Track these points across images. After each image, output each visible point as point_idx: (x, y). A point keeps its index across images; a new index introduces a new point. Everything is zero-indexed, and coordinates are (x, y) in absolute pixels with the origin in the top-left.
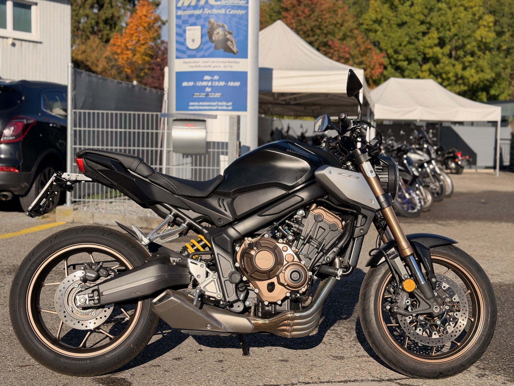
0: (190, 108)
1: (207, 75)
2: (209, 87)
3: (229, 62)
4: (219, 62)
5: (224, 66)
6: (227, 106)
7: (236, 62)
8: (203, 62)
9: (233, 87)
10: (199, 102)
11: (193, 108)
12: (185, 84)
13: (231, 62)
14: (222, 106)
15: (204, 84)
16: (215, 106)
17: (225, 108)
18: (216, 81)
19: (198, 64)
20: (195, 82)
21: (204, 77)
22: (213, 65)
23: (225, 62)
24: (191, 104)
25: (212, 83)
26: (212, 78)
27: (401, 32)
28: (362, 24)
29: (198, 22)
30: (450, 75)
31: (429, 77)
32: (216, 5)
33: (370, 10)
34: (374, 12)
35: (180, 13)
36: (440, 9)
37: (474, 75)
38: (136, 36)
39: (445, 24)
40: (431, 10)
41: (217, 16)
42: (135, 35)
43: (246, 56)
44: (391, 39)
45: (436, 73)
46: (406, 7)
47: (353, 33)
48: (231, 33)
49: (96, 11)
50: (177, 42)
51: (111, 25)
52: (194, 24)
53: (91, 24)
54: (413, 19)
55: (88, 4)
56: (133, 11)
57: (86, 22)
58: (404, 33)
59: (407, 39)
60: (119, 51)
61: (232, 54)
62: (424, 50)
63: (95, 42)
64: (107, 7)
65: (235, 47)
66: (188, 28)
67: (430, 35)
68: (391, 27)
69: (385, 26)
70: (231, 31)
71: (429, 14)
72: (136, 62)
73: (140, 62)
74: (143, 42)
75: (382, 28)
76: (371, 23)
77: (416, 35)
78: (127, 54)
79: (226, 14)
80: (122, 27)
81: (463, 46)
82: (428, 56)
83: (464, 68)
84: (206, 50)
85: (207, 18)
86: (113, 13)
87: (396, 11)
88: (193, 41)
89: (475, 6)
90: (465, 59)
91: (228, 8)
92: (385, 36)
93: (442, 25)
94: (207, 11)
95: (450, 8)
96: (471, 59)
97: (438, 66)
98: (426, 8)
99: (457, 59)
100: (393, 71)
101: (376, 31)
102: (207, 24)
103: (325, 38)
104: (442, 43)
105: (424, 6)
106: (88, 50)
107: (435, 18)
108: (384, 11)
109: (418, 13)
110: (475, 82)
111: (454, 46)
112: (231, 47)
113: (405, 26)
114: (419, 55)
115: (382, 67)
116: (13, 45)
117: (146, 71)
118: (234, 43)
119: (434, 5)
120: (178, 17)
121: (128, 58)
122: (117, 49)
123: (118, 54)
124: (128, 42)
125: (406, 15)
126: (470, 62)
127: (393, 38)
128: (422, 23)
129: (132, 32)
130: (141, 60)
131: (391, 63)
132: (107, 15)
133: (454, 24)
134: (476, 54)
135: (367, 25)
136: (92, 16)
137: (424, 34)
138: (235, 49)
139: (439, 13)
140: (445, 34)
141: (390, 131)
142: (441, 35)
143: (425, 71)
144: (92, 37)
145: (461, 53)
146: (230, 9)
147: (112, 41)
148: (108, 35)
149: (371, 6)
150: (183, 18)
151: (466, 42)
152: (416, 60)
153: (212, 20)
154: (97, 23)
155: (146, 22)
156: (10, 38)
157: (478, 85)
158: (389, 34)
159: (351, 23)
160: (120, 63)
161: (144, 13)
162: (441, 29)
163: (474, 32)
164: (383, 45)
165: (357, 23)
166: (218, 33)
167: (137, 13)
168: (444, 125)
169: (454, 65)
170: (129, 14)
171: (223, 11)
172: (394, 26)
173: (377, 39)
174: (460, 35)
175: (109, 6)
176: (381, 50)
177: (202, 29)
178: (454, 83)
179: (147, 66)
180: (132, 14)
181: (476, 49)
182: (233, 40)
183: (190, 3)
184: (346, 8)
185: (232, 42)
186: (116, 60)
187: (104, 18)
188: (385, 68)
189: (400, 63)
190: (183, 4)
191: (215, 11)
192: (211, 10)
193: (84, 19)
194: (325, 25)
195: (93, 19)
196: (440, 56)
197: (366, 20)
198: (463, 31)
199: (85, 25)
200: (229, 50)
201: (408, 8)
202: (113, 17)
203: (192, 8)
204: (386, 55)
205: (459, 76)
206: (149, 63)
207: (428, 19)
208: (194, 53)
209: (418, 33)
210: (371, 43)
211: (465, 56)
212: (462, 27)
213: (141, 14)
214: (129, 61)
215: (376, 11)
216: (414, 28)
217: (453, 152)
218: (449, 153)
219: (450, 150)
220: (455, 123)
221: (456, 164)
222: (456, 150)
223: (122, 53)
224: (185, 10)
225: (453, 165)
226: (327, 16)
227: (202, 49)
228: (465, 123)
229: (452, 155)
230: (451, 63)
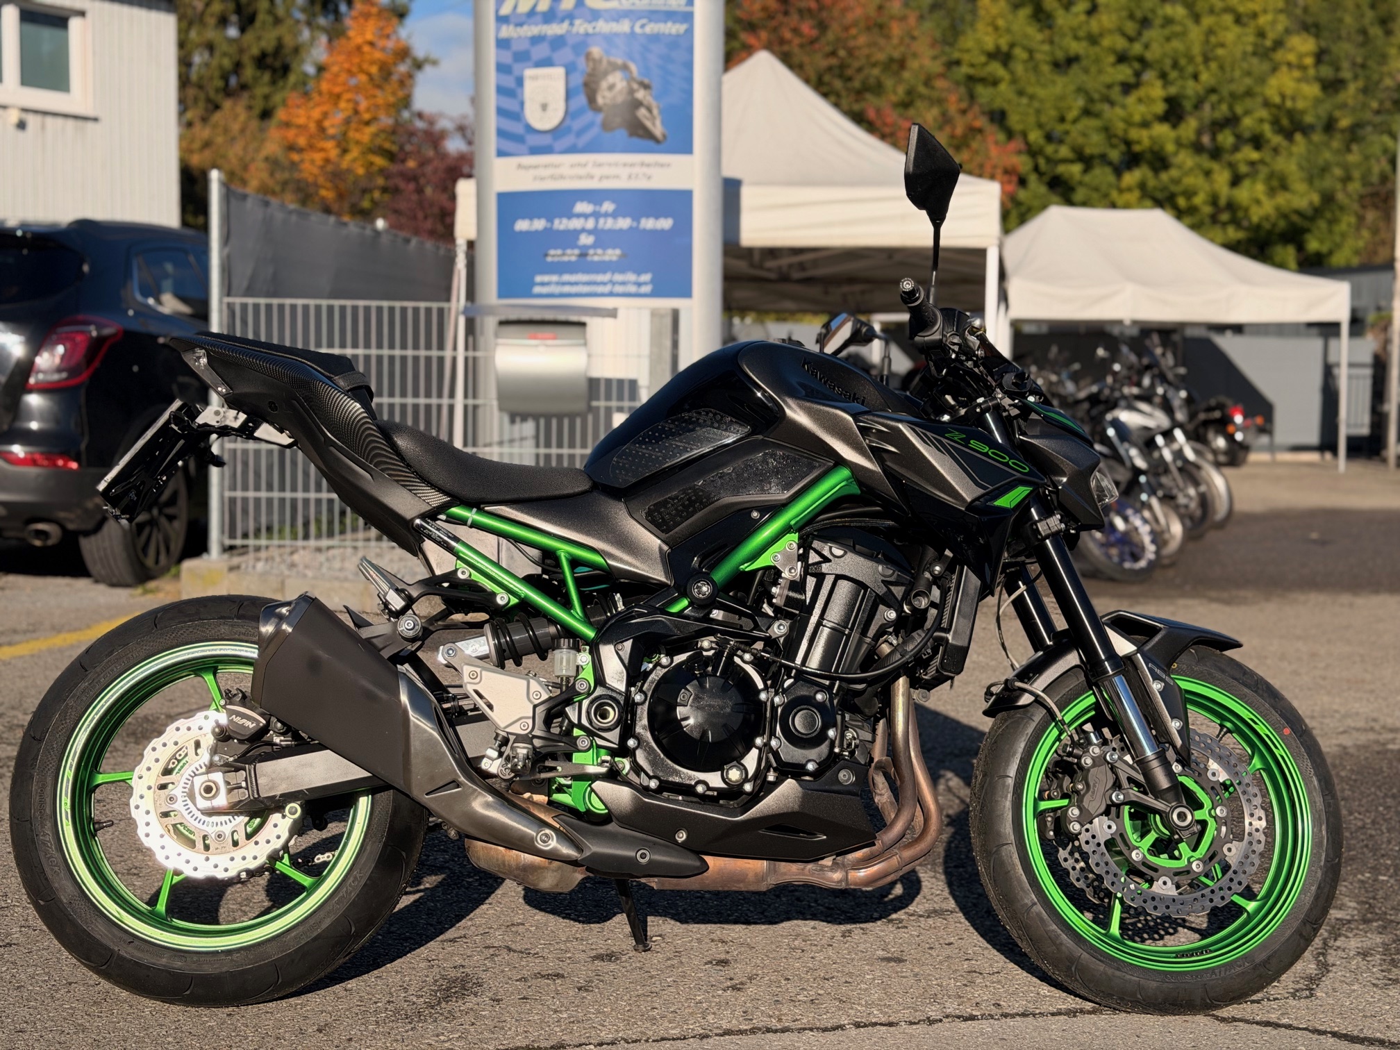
0: (537, 290)
1: (582, 200)
2: (590, 232)
3: (642, 164)
4: (616, 165)
5: (630, 177)
6: (639, 284)
7: (662, 165)
8: (572, 166)
9: (654, 232)
10: (561, 274)
11: (545, 290)
12: (522, 225)
13: (648, 165)
14: (623, 283)
15: (575, 224)
16: (604, 284)
17: (633, 289)
18: (606, 215)
19: (557, 171)
20: (550, 220)
21: (573, 205)
22: (598, 172)
23: (632, 165)
24: (538, 279)
25: (597, 222)
26: (597, 208)
27: (1062, 85)
28: (958, 63)
29: (556, 56)
30: (1198, 200)
31: (1139, 205)
32: (606, 11)
33: (980, 26)
34: (990, 29)
35: (507, 31)
36: (1168, 21)
37: (1263, 198)
38: (349, 101)
39: (1183, 62)
40: (1145, 23)
41: (609, 39)
42: (347, 96)
43: (686, 147)
44: (1036, 104)
45: (1159, 195)
46: (1077, 15)
47: (933, 88)
48: (646, 87)
49: (233, 32)
50: (501, 112)
51: (274, 71)
52: (546, 63)
53: (221, 67)
54: (1097, 49)
55: (212, 15)
56: (336, 33)
57: (207, 65)
58: (1072, 87)
59: (1081, 102)
60: (302, 141)
61: (651, 143)
62: (1126, 131)
63: (236, 117)
64: (264, 23)
65: (658, 123)
66: (529, 73)
67: (1142, 92)
68: (1036, 69)
69: (1019, 68)
70: (646, 81)
71: (1140, 34)
72: (349, 171)
73: (361, 171)
74: (367, 116)
75: (1012, 73)
76: (983, 59)
77: (1104, 91)
78: (322, 150)
79: (633, 33)
80: (306, 75)
81: (1231, 121)
82: (1137, 148)
83: (1236, 181)
84: (580, 133)
85: (581, 45)
86: (279, 39)
87: (1050, 27)
88: (544, 107)
89: (1265, 11)
90: (1239, 156)
91: (639, 18)
92: (1021, 93)
93: (1175, 65)
94: (581, 27)
95: (1197, 18)
96: (1255, 155)
97: (1164, 176)
98: (1131, 16)
99: (1216, 153)
100: (1043, 189)
101: (995, 83)
102: (581, 63)
103: (857, 101)
104: (1174, 112)
105: (1124, 14)
106: (220, 140)
107: (1156, 45)
108: (1016, 27)
109: (1110, 32)
110: (1267, 218)
111: (1207, 120)
112: (648, 124)
113: (1075, 68)
114: (1113, 146)
115: (1015, 179)
116: (21, 125)
117: (377, 195)
118: (655, 112)
119: (1153, 11)
120: (502, 44)
121: (327, 161)
122: (297, 135)
123: (301, 150)
124: (325, 115)
125: (1076, 38)
126: (1252, 164)
127: (1042, 101)
128: (1122, 58)
129: (337, 90)
130: (362, 166)
131: (1036, 169)
132: (263, 44)
133: (1206, 59)
134: (1268, 141)
135: (972, 65)
136: (224, 47)
137: (1127, 88)
138: (658, 129)
139: (1167, 31)
140: (1183, 87)
141: (1054, 350)
142: (1173, 90)
143: (1129, 189)
144: (227, 104)
145: (1226, 138)
146: (644, 21)
147: (281, 114)
148: (266, 97)
149: (982, 12)
150: (516, 47)
151: (1239, 110)
152: (1103, 158)
153: (596, 51)
154: (238, 66)
155: (372, 63)
156: (13, 107)
157: (1274, 225)
158: (1030, 90)
159: (925, 60)
160: (305, 175)
161: (369, 37)
162: (1173, 75)
163: (1262, 80)
164: (1014, 120)
165: (944, 59)
166: (611, 87)
167: (349, 38)
168: (1189, 332)
169: (1208, 173)
170: (323, 39)
171: (624, 26)
172: (1046, 68)
173: (998, 104)
174: (1225, 91)
175: (270, 19)
176: (1010, 134)
177: (567, 74)
178: (1207, 220)
179: (380, 181)
180: (330, 40)
181: (1267, 129)
182: (654, 104)
183: (535, 6)
184: (912, 20)
185: (649, 110)
186: (294, 165)
187: (255, 51)
188: (1022, 182)
189: (1061, 169)
190: (515, 7)
191: (603, 26)
192: (594, 24)
193: (201, 55)
194: (856, 64)
195: (225, 54)
196: (1170, 148)
197: (968, 51)
198: (1232, 81)
199: (203, 71)
200: (641, 132)
201: (1083, 18)
202: (279, 47)
203: (539, 18)
204: (1022, 146)
205: (1223, 201)
206: (382, 171)
207: (1137, 48)
208: (546, 140)
209: (1109, 86)
210: (983, 113)
211: (1236, 148)
212: (1228, 69)
213: (359, 40)
214: (330, 168)
215: (996, 28)
216: (1100, 72)
217: (1220, 407)
218: (1210, 409)
219: (1213, 402)
220: (1221, 328)
221: (1230, 438)
222: (1229, 402)
223: (311, 147)
224: (520, 25)
225: (1221, 442)
226: (862, 40)
227: (569, 130)
228: (1246, 329)
229: (1217, 414)
230: (1199, 166)
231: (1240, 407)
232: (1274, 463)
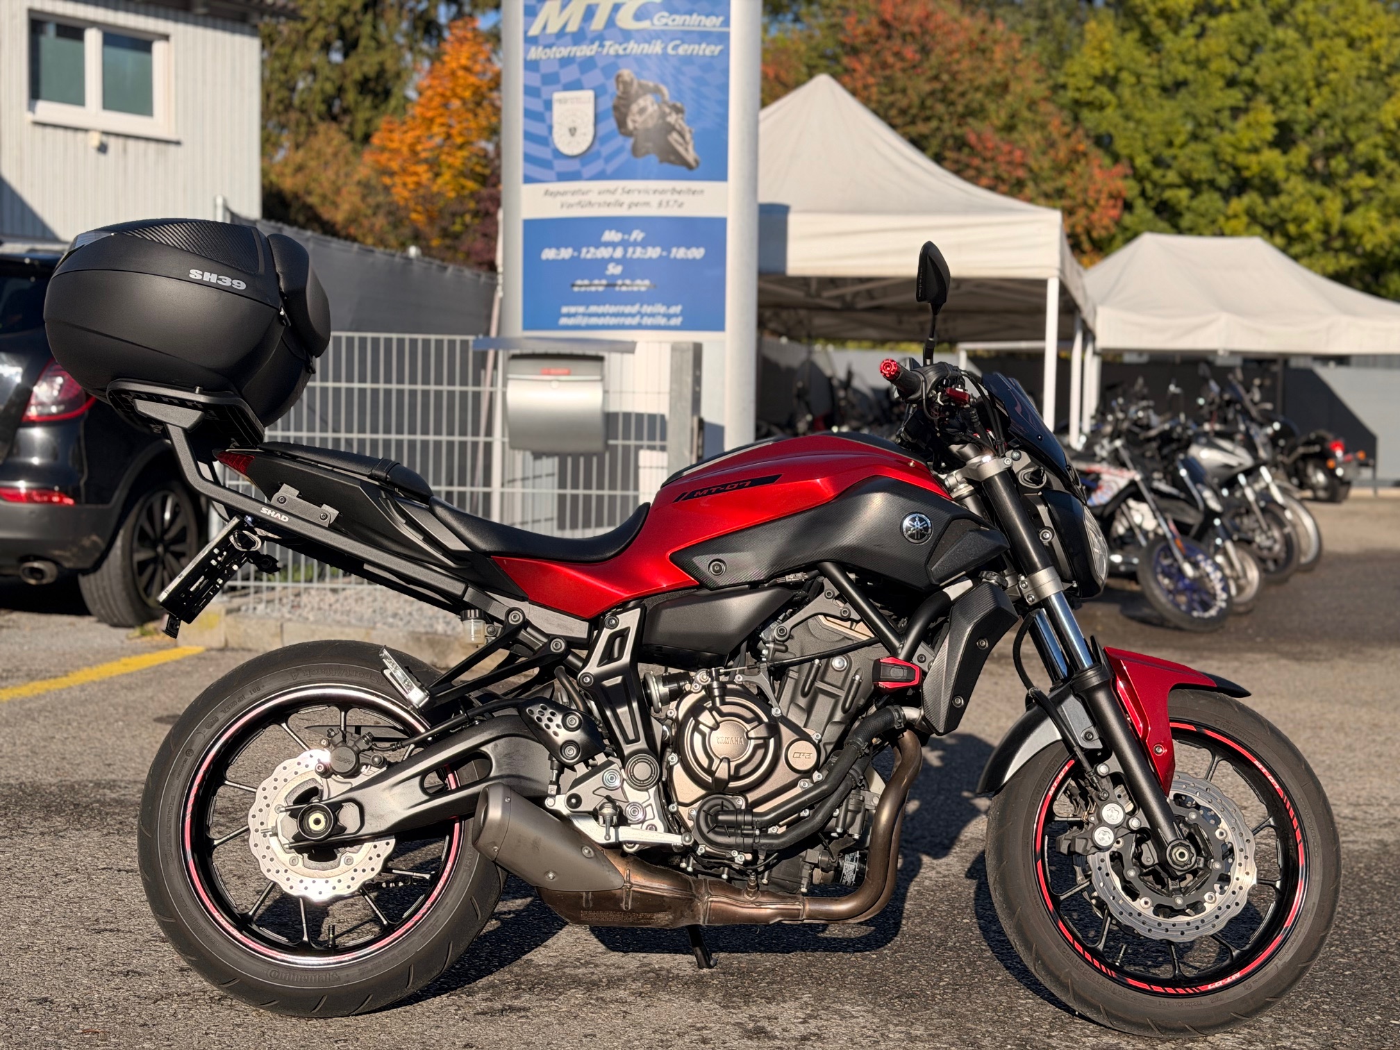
0: (563, 321)
1: (611, 229)
2: (618, 262)
3: (674, 191)
4: (647, 192)
5: (660, 204)
6: (669, 316)
7: (694, 192)
9: (685, 262)
10: (588, 305)
11: (571, 321)
12: (549, 254)
13: (680, 192)
14: (652, 315)
15: (604, 253)
16: (633, 315)
17: (663, 321)
18: (635, 244)
19: (585, 198)
20: (577, 249)
21: (601, 234)
22: (627, 199)
23: (663, 192)
24: (565, 310)
25: (626, 251)
26: (626, 237)
27: (1170, 109)
28: (1064, 87)
29: (586, 79)
30: (1309, 227)
31: (1247, 231)
32: (638, 31)
33: (1086, 49)
34: (1097, 53)
35: (535, 53)
36: (1280, 45)
37: (1377, 225)
38: (442, 125)
39: (1294, 87)
40: (1255, 47)
41: (640, 60)
42: (439, 120)
43: (722, 176)
44: (1143, 129)
45: (1268, 221)
46: (1186, 38)
47: (1036, 112)
48: (678, 111)
49: (336, 57)
50: (528, 136)
51: (376, 95)
52: (575, 86)
54: (1206, 73)
55: (315, 40)
56: (437, 58)
57: (309, 89)
58: (1179, 112)
59: (1189, 126)
60: (395, 165)
61: (684, 169)
62: (1234, 157)
63: (329, 142)
64: (366, 47)
65: (690, 148)
66: (557, 96)
67: (1251, 117)
68: (1143, 93)
69: (1126, 93)
70: (679, 105)
71: (1250, 58)
72: (439, 194)
73: (452, 195)
74: (459, 140)
75: (1119, 98)
76: (1090, 83)
77: (1212, 115)
78: (415, 174)
79: (665, 55)
80: (407, 99)
81: (1346, 146)
82: (1247, 174)
83: (1349, 209)
84: (608, 159)
85: (611, 69)
86: (382, 64)
87: (1158, 51)
88: (573, 131)
89: (1380, 35)
90: (1352, 183)
91: (672, 40)
92: (1127, 118)
93: (1286, 90)
94: (611, 48)
96: (1369, 182)
97: (1274, 202)
98: (1241, 41)
99: (1328, 179)
100: (1150, 214)
101: (1101, 107)
102: (611, 86)
103: (959, 125)
104: (1284, 138)
105: (1233, 38)
106: (313, 164)
107: (1267, 70)
108: (1123, 51)
109: (1220, 55)
110: (1381, 246)
111: (1320, 146)
112: (681, 149)
113: (1183, 92)
114: (1222, 172)
115: (1120, 204)
116: (103, 148)
117: (468, 218)
118: (688, 136)
119: (1264, 36)
120: (531, 66)
121: (418, 184)
122: (389, 160)
123: (392, 174)
124: (418, 140)
125: (1184, 62)
126: (1365, 190)
127: (1148, 126)
128: (1231, 83)
129: (430, 114)
130: (453, 190)
131: (1143, 193)
132: (366, 68)
133: (1319, 85)
134: (1383, 168)
135: (1079, 90)
136: (326, 71)
137: (1236, 112)
138: (691, 156)
139: (1278, 55)
140: (1295, 112)
141: (1141, 381)
142: (1284, 115)
143: (1236, 216)
144: (323, 128)
145: (1339, 164)
146: (678, 42)
147: (376, 140)
148: (368, 122)
149: (1088, 36)
150: (544, 69)
151: (1352, 135)
152: (1212, 183)
153: (627, 73)
154: (340, 90)
155: (465, 87)
156: (95, 130)
157: (1389, 253)
158: (1137, 115)
159: (1029, 83)
160: (396, 198)
161: (464, 61)
162: (1284, 99)
163: (1377, 106)
164: (1120, 145)
165: (1050, 83)
166: (642, 111)
167: (443, 63)
168: (1294, 363)
169: (1319, 200)
170: (425, 64)
171: (657, 48)
172: (1154, 93)
173: (1103, 129)
174: (1338, 116)
175: (373, 44)
176: (1116, 158)
177: (596, 97)
178: (1319, 248)
179: (472, 205)
180: (432, 64)
181: (1381, 155)
182: (687, 128)
183: (565, 25)
184: (1016, 44)
185: (682, 135)
186: (387, 189)
187: (357, 76)
188: (1128, 207)
189: (1168, 194)
190: (545, 28)
191: (633, 47)
192: (624, 45)
193: (304, 79)
194: (960, 89)
195: (327, 79)
196: (1280, 174)
197: (1074, 75)
198: (1345, 105)
199: (305, 96)
200: (672, 158)
201: (1192, 41)
202: (381, 72)
203: (568, 39)
204: (1129, 172)
205: (1335, 229)
206: (473, 195)
207: (1247, 73)
208: (575, 166)
209: (1218, 111)
210: (1088, 136)
211: (1349, 175)
212: (1341, 95)
213: (454, 65)
214: (421, 191)
215: (1103, 52)
216: (1209, 96)
217: (1320, 440)
218: (1309, 443)
219: (1313, 436)
220: (1325, 359)
221: (1330, 473)
222: (1330, 436)
223: (404, 171)
224: (550, 46)
225: (1320, 478)
226: (966, 64)
227: (598, 155)
228: (1353, 361)
229: (1317, 448)
230: (1310, 193)
231: (1341, 441)
232: (1377, 499)
